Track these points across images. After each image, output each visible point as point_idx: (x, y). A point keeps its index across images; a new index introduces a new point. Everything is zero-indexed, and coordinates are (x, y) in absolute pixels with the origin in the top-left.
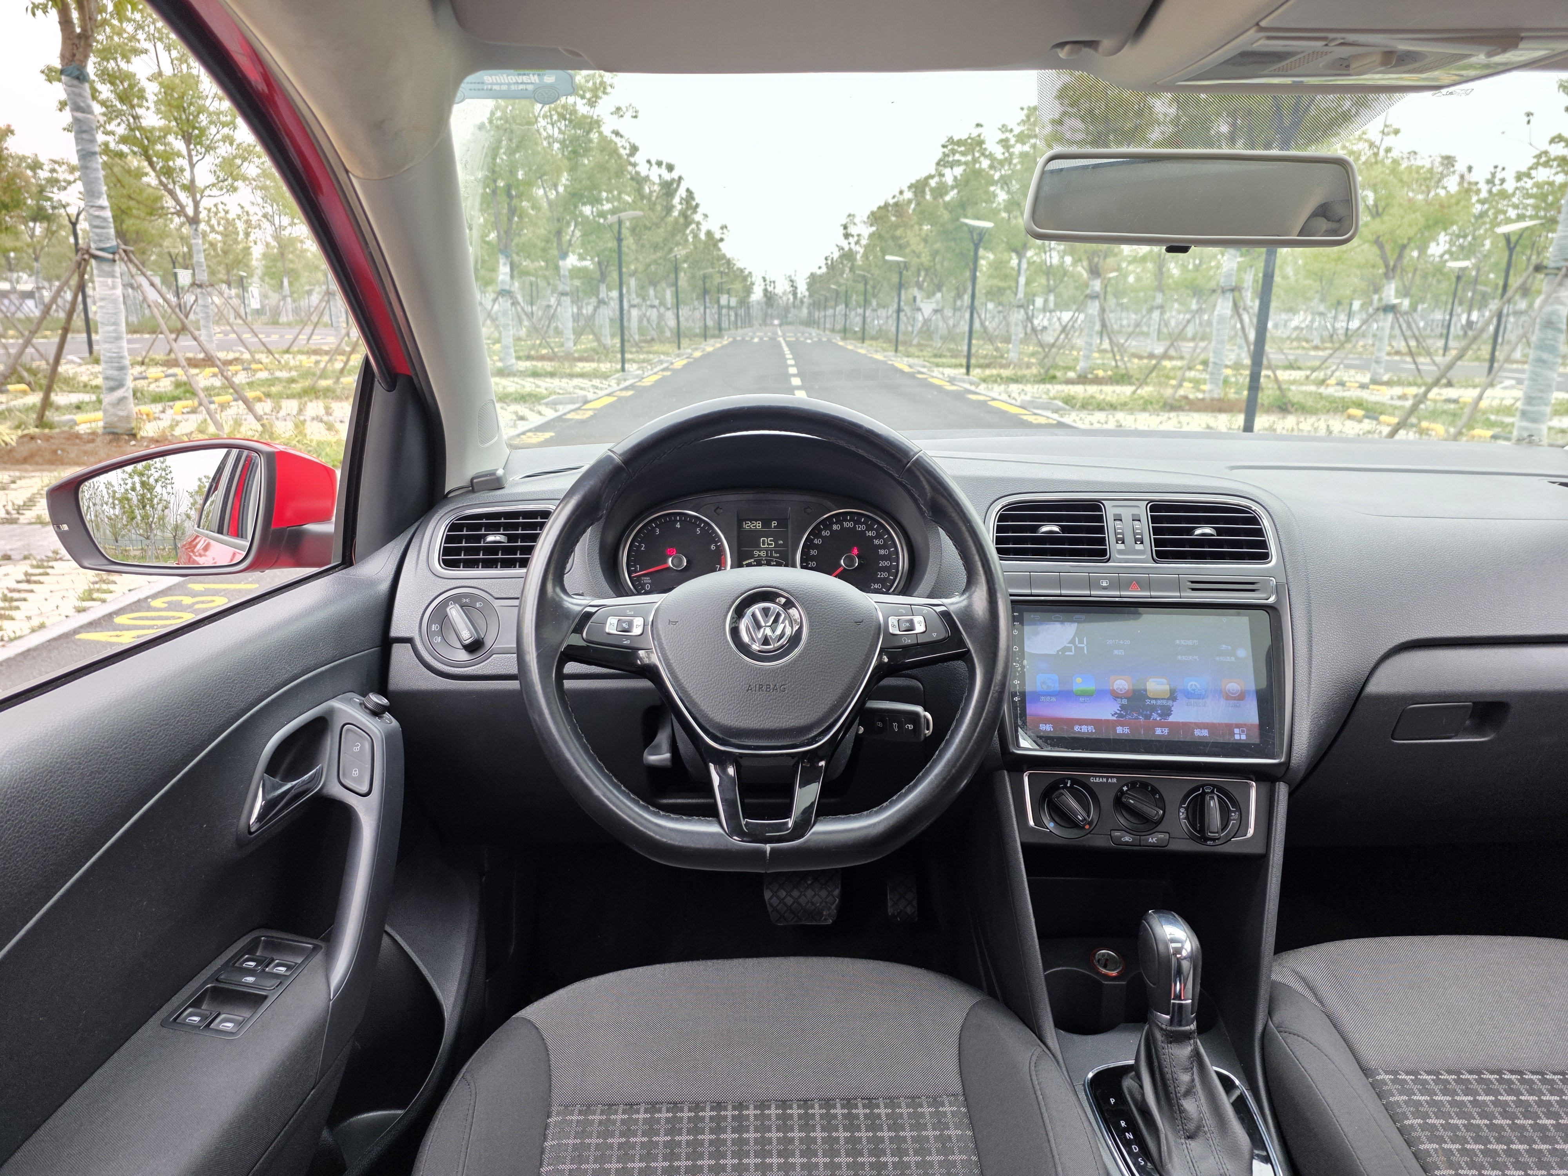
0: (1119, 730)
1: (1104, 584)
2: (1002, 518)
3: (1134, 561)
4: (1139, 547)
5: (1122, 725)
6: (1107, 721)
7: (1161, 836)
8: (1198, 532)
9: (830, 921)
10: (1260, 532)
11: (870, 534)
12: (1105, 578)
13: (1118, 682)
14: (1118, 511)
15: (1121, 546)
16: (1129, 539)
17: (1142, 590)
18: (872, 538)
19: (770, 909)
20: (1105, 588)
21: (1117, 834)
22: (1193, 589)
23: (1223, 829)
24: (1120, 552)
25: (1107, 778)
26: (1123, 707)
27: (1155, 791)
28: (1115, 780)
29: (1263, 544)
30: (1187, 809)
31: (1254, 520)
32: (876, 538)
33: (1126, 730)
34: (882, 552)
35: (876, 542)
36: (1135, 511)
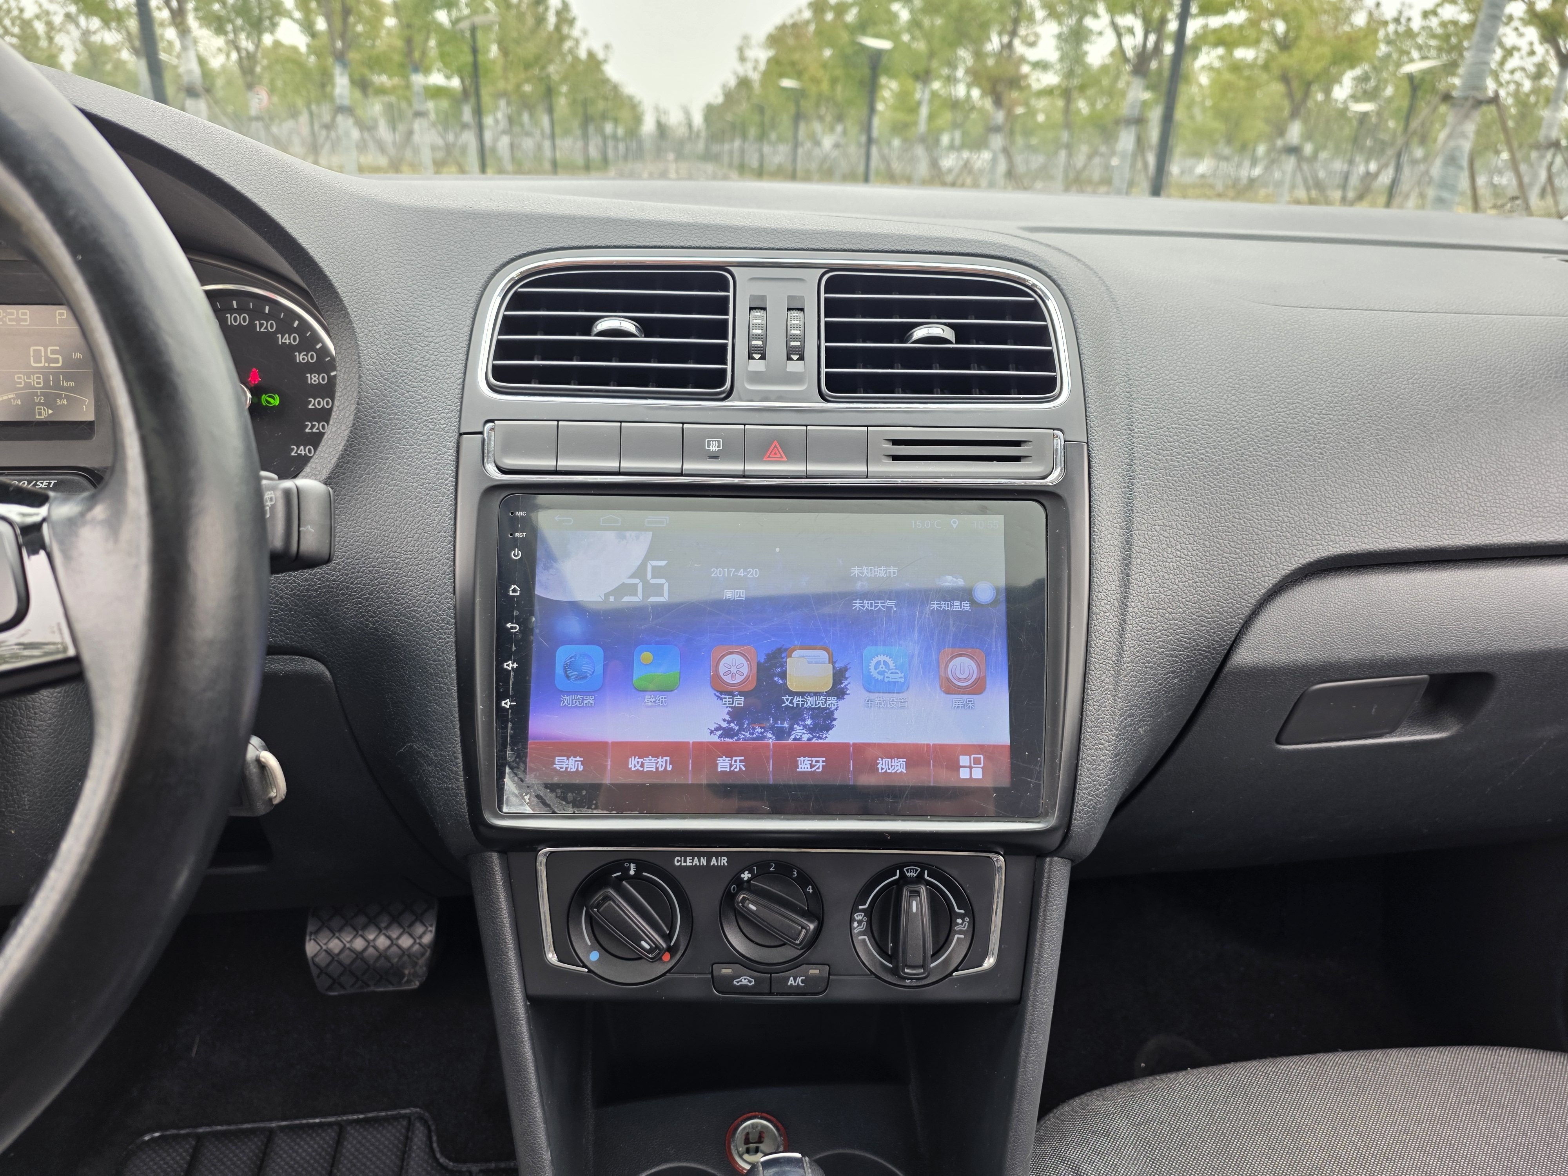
0: (724, 764)
1: (714, 448)
2: (518, 301)
3: (780, 397)
4: (795, 366)
5: (729, 752)
6: (699, 745)
7: (814, 972)
8: (919, 333)
9: (416, 984)
10: (1042, 335)
11: (285, 340)
12: (714, 435)
13: (728, 659)
14: (759, 289)
15: (757, 365)
16: (776, 348)
17: (791, 458)
18: (291, 348)
19: (315, 971)
20: (714, 457)
21: (727, 971)
22: (896, 458)
23: (936, 954)
24: (756, 378)
25: (709, 856)
26: (736, 715)
27: (804, 880)
28: (724, 861)
29: (1047, 361)
30: (868, 913)
31: (1034, 310)
32: (300, 348)
33: (739, 764)
34: (313, 379)
35: (300, 357)
36: (795, 290)
